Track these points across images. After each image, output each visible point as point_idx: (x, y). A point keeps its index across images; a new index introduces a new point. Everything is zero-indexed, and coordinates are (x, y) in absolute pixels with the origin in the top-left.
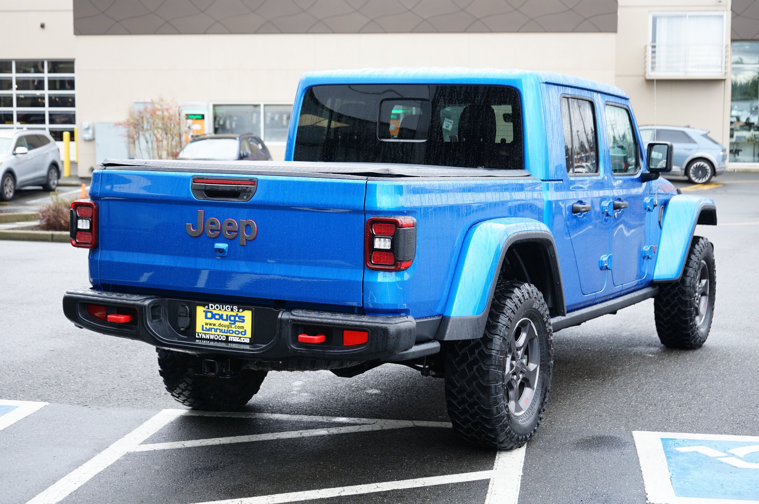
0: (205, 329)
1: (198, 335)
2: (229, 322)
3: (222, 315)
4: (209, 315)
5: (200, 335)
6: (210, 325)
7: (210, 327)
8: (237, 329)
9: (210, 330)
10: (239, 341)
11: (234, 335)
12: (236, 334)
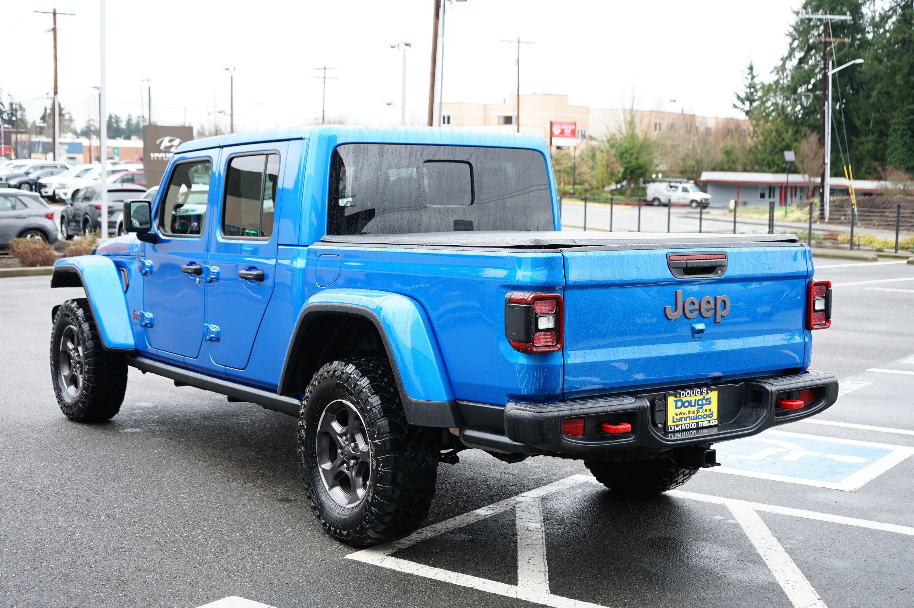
0: (675, 420)
1: (671, 429)
2: (697, 407)
3: (691, 401)
4: (679, 404)
5: (673, 428)
6: (681, 414)
7: (681, 416)
8: (705, 413)
9: (680, 420)
10: (709, 424)
11: (702, 419)
12: (704, 418)
